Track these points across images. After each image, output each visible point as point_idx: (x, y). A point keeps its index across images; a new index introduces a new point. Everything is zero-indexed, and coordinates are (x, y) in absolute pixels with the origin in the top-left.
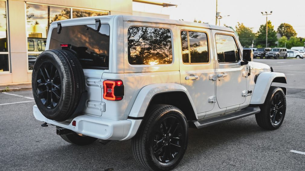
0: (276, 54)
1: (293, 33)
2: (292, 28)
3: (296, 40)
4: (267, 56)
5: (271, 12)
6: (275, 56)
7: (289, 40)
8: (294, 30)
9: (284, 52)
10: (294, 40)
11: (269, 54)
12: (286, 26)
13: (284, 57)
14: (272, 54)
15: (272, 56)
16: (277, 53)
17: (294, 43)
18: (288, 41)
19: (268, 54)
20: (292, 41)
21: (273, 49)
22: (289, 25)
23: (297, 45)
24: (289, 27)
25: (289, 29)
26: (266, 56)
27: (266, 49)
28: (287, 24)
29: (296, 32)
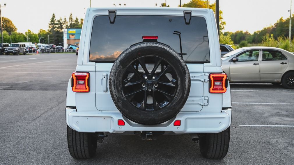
0: (16, 50)
1: (13, 28)
2: (12, 22)
3: (18, 36)
4: (7, 52)
5: (5, 5)
6: (16, 52)
7: (11, 35)
8: (13, 25)
9: (23, 48)
10: (16, 35)
11: (9, 50)
12: (4, 20)
13: (24, 53)
14: (12, 50)
15: (12, 52)
16: (17, 48)
17: (17, 38)
18: (9, 36)
19: (7, 50)
20: (13, 36)
21: (11, 45)
22: (8, 19)
23: (19, 40)
24: (8, 21)
25: (8, 23)
26: (5, 51)
27: (4, 45)
28: (5, 18)
29: (16, 27)
